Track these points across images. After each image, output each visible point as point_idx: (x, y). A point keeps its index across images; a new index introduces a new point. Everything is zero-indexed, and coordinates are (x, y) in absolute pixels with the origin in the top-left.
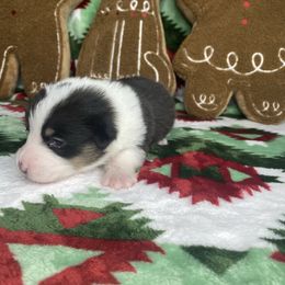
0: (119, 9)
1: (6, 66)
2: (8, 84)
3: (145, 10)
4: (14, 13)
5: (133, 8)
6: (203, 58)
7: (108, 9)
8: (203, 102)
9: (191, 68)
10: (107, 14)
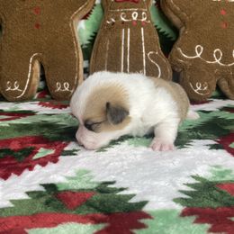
0: (123, 19)
1: (32, 70)
2: (34, 85)
3: (144, 19)
4: (37, 26)
5: (135, 18)
6: (195, 54)
7: (113, 20)
8: (199, 88)
9: (187, 62)
10: (113, 23)
